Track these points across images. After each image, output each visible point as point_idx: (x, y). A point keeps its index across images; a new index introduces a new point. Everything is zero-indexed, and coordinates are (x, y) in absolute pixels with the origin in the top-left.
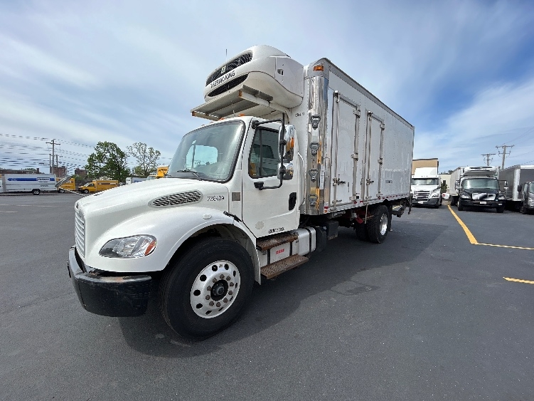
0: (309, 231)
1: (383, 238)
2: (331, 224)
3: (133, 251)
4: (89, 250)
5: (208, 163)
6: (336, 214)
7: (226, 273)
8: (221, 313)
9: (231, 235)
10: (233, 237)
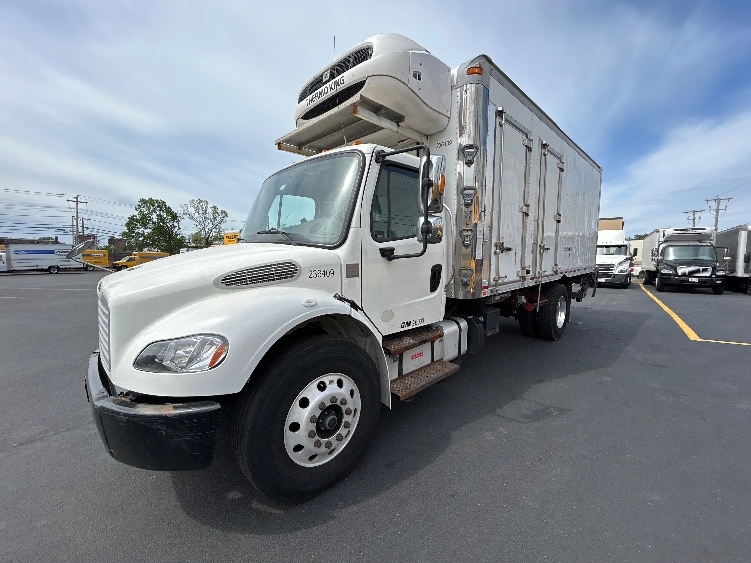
0: (458, 324)
1: (560, 333)
2: (490, 312)
3: (191, 361)
4: (117, 362)
5: (303, 221)
6: (497, 298)
7: (340, 394)
8: (332, 457)
9: (343, 331)
10: (345, 336)
